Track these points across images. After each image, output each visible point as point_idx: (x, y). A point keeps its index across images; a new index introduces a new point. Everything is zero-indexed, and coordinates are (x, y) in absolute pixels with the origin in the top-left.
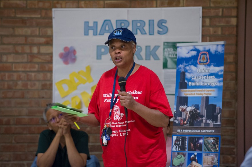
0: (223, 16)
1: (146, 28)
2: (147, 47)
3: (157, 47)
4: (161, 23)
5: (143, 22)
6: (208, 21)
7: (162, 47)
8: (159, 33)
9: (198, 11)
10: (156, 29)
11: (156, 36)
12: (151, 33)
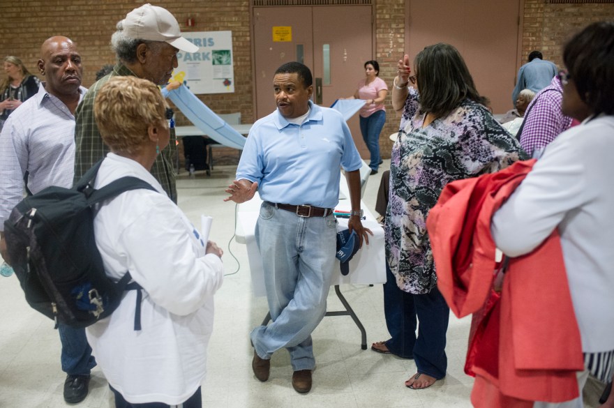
0: (243, 36)
1: (202, 43)
2: (203, 53)
3: (208, 53)
4: (210, 40)
5: (200, 40)
6: (235, 38)
7: (211, 53)
8: (209, 45)
9: (229, 33)
10: (208, 43)
11: (208, 47)
12: (205, 46)
